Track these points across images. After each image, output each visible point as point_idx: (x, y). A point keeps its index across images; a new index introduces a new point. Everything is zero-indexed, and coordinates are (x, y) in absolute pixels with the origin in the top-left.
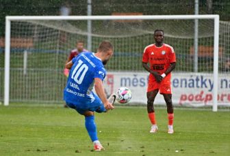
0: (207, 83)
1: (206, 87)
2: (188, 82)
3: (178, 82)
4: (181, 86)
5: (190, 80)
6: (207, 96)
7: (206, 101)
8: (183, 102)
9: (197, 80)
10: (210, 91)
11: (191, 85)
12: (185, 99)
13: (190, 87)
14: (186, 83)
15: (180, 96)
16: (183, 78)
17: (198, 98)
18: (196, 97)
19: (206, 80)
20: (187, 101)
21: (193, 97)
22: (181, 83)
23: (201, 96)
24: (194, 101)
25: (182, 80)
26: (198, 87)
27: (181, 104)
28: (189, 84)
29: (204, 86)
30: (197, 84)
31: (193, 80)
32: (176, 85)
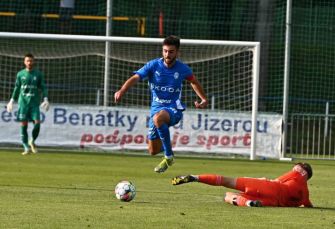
0: (125, 120)
1: (123, 125)
2: (95, 119)
3: (78, 118)
4: (83, 124)
5: (97, 116)
6: (125, 137)
7: (122, 143)
8: (86, 144)
9: (110, 116)
10: (130, 130)
11: (100, 122)
12: (90, 140)
13: (97, 124)
14: (91, 120)
15: (81, 135)
16: (86, 113)
17: (111, 139)
18: (108, 137)
19: (123, 116)
20: (93, 143)
21: (103, 138)
22: (83, 120)
23: (115, 138)
24: (104, 143)
25: (84, 116)
26: (110, 125)
27: (82, 147)
28: (97, 121)
29: (120, 124)
30: (110, 121)
31: (103, 116)
32: (74, 121)
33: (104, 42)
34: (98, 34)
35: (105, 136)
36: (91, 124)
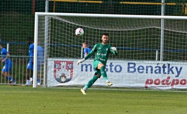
0: (174, 70)
1: (173, 73)
2: (154, 69)
3: (143, 69)
4: (147, 73)
5: (156, 67)
6: (174, 80)
7: (172, 85)
8: (149, 86)
9: (164, 67)
10: (176, 76)
11: (157, 71)
12: (151, 83)
13: (156, 73)
14: (152, 70)
15: (146, 80)
16: (149, 65)
17: (165, 82)
18: (163, 81)
19: (173, 67)
20: (153, 85)
21: (159, 82)
22: (147, 70)
23: (167, 81)
24: (161, 85)
25: (147, 67)
26: (164, 73)
27: (146, 87)
28: (156, 70)
29: (170, 72)
30: (164, 71)
31: (160, 67)
32: (141, 71)
33: (160, 19)
34: (156, 15)
35: (161, 80)
36: (152, 73)
